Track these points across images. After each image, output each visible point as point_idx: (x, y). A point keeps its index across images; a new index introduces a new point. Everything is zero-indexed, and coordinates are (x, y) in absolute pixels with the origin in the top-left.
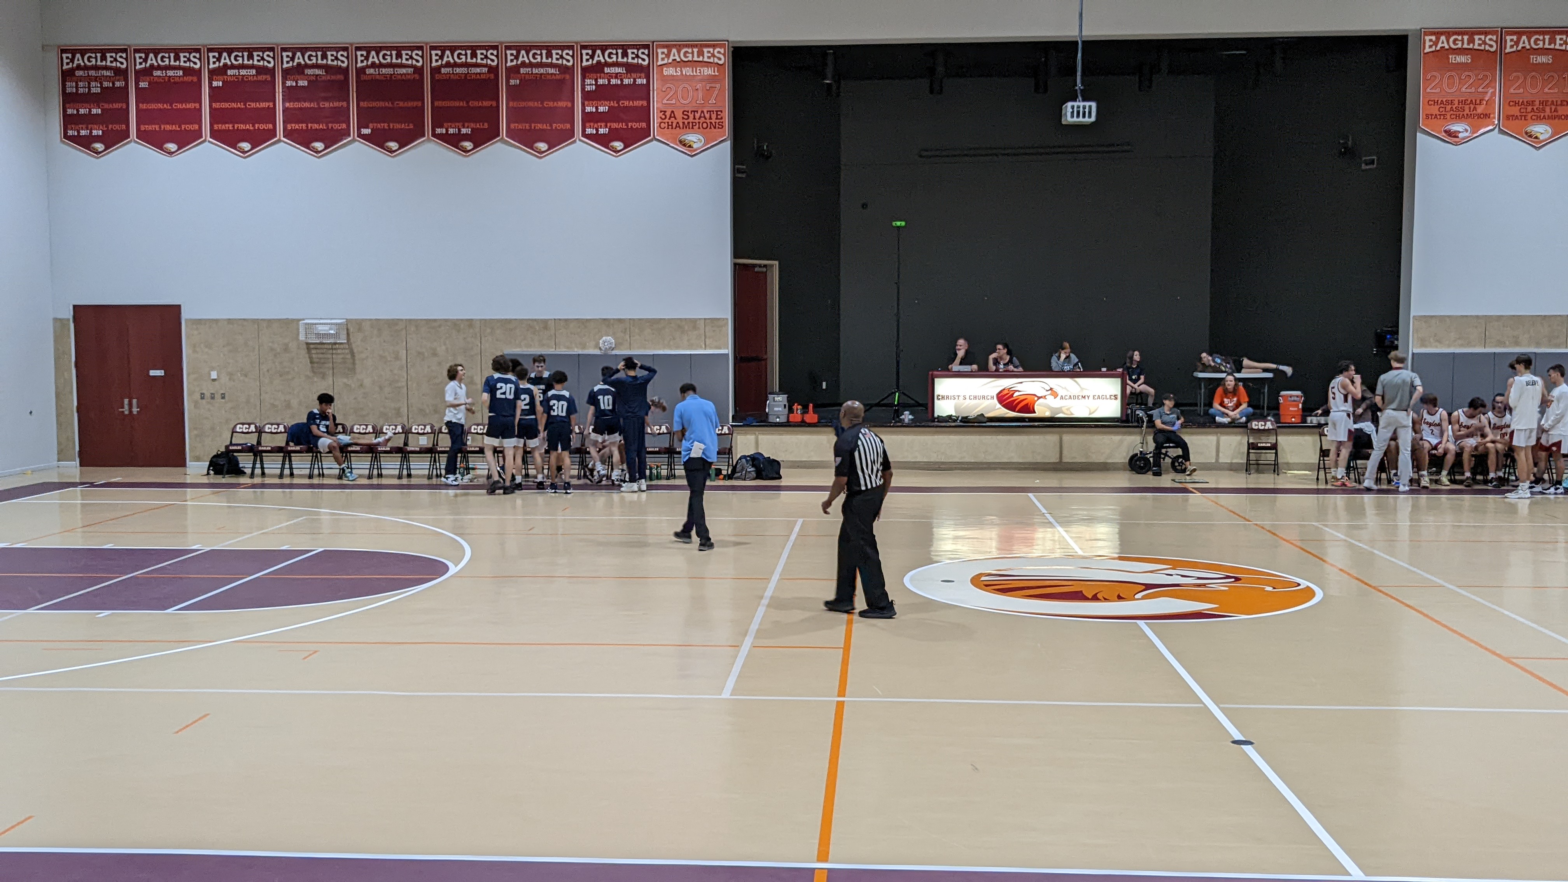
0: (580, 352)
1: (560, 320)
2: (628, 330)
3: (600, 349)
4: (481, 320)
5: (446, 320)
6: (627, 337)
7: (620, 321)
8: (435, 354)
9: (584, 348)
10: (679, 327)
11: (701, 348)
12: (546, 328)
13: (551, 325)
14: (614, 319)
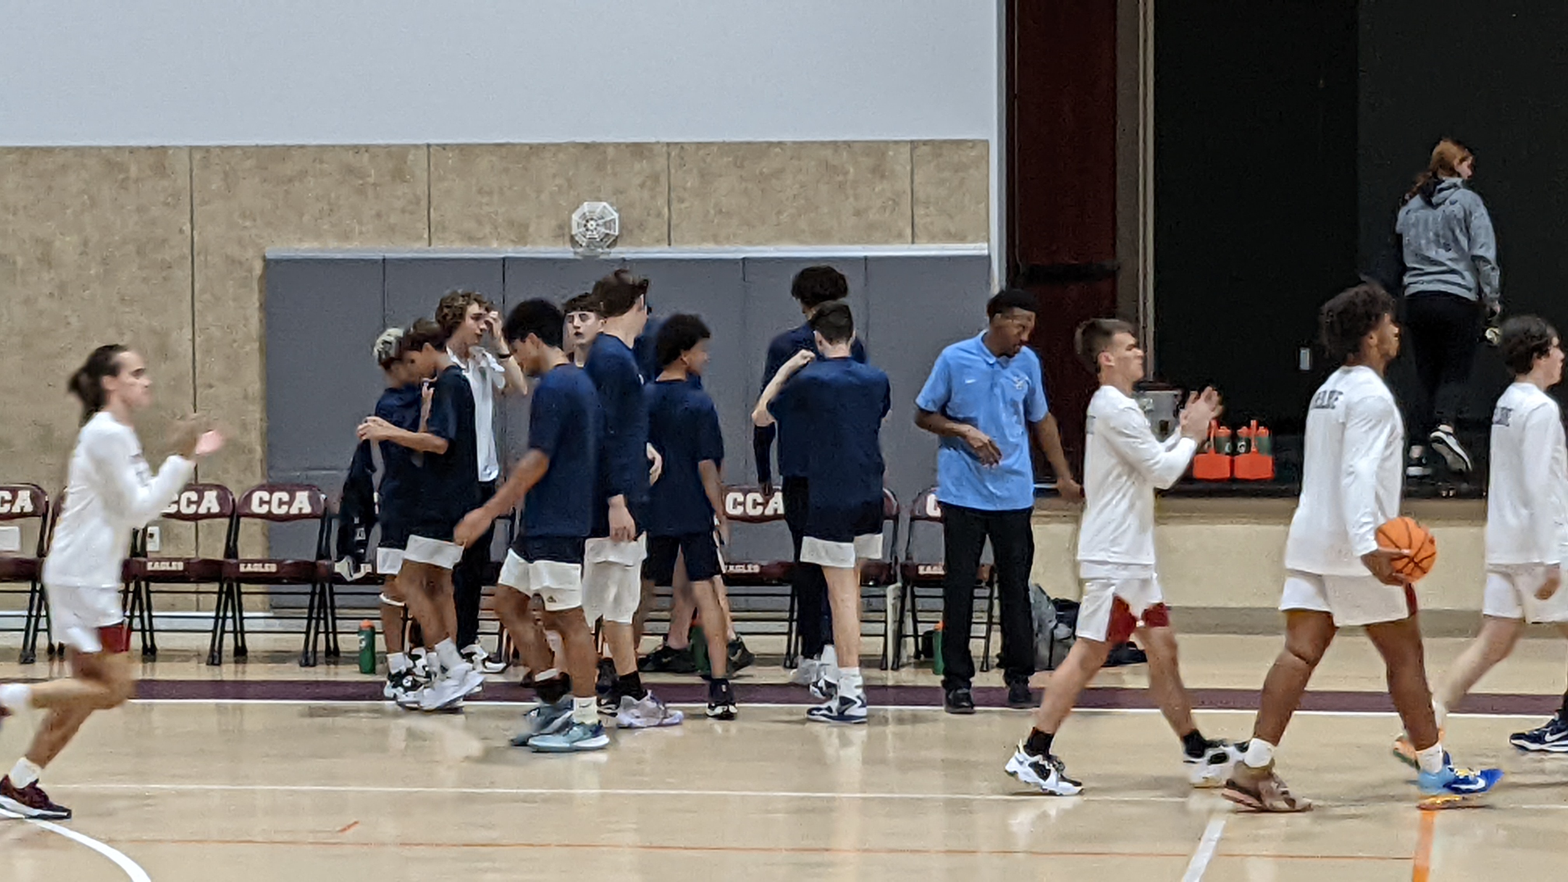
0: (510, 251)
1: (444, 147)
2: (663, 180)
3: (573, 241)
4: (192, 149)
5: (80, 151)
6: (661, 201)
7: (639, 150)
8: (47, 260)
9: (522, 239)
10: (830, 169)
11: (899, 237)
12: (399, 174)
13: (418, 164)
14: (617, 145)
